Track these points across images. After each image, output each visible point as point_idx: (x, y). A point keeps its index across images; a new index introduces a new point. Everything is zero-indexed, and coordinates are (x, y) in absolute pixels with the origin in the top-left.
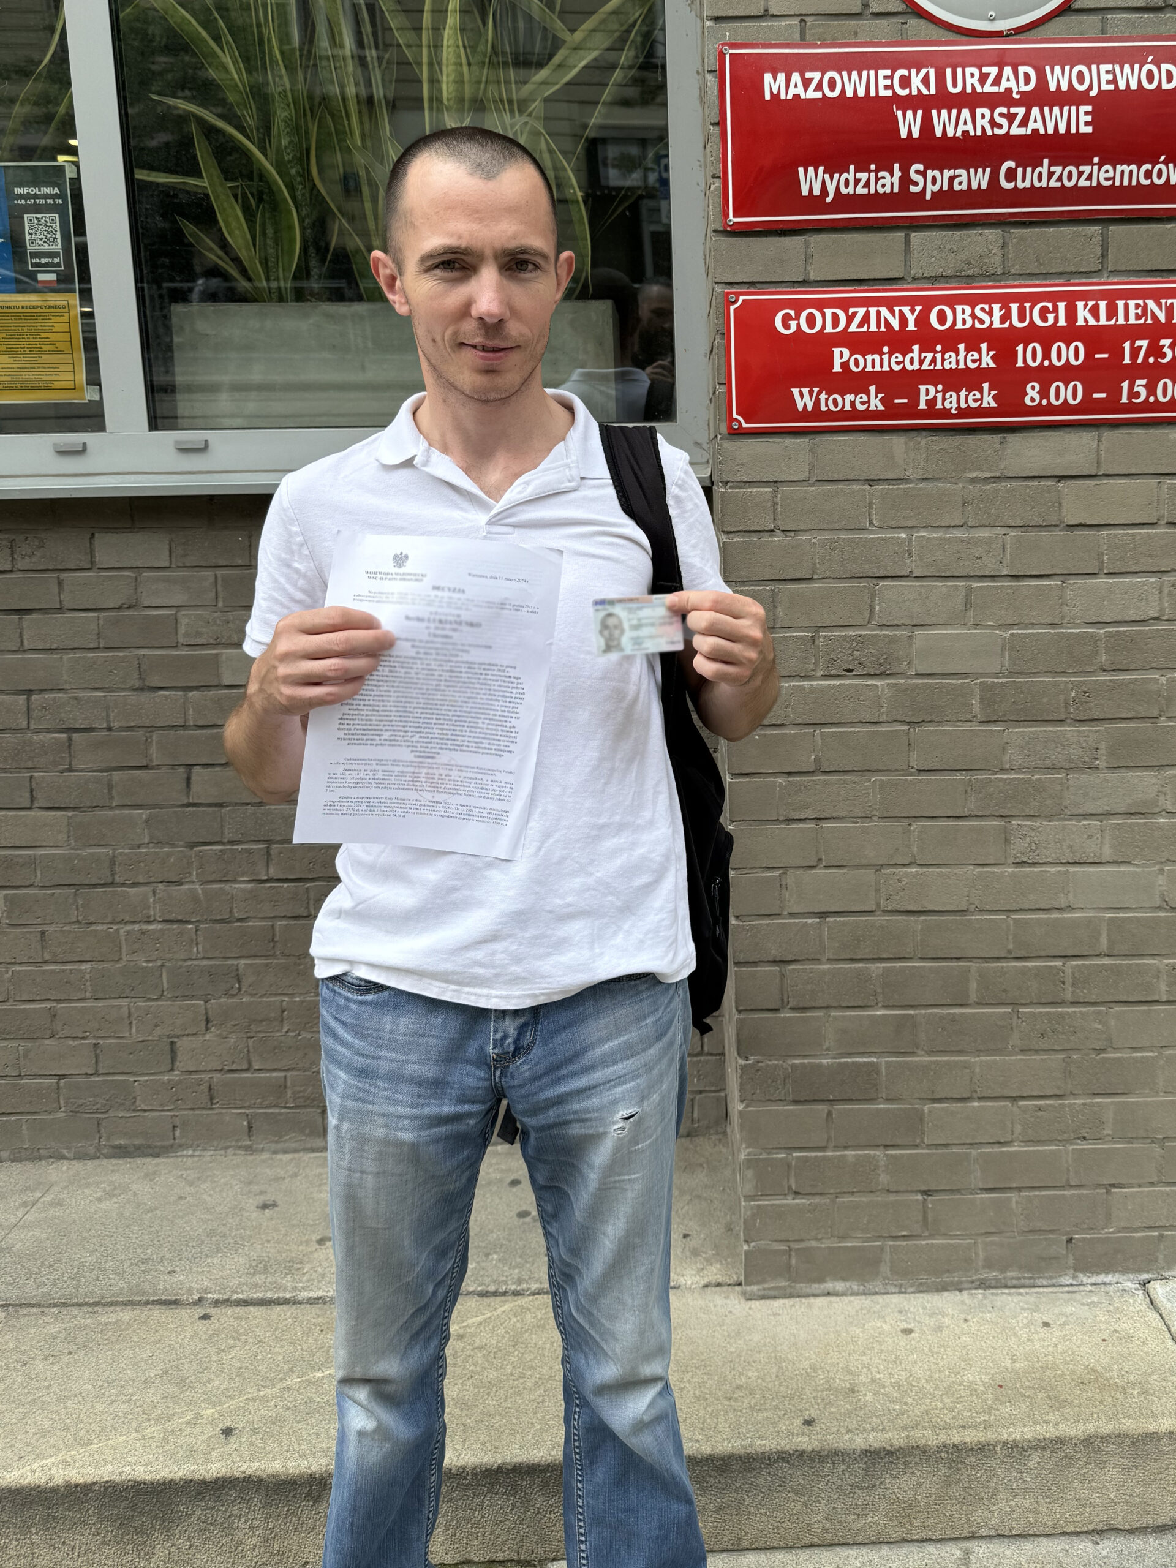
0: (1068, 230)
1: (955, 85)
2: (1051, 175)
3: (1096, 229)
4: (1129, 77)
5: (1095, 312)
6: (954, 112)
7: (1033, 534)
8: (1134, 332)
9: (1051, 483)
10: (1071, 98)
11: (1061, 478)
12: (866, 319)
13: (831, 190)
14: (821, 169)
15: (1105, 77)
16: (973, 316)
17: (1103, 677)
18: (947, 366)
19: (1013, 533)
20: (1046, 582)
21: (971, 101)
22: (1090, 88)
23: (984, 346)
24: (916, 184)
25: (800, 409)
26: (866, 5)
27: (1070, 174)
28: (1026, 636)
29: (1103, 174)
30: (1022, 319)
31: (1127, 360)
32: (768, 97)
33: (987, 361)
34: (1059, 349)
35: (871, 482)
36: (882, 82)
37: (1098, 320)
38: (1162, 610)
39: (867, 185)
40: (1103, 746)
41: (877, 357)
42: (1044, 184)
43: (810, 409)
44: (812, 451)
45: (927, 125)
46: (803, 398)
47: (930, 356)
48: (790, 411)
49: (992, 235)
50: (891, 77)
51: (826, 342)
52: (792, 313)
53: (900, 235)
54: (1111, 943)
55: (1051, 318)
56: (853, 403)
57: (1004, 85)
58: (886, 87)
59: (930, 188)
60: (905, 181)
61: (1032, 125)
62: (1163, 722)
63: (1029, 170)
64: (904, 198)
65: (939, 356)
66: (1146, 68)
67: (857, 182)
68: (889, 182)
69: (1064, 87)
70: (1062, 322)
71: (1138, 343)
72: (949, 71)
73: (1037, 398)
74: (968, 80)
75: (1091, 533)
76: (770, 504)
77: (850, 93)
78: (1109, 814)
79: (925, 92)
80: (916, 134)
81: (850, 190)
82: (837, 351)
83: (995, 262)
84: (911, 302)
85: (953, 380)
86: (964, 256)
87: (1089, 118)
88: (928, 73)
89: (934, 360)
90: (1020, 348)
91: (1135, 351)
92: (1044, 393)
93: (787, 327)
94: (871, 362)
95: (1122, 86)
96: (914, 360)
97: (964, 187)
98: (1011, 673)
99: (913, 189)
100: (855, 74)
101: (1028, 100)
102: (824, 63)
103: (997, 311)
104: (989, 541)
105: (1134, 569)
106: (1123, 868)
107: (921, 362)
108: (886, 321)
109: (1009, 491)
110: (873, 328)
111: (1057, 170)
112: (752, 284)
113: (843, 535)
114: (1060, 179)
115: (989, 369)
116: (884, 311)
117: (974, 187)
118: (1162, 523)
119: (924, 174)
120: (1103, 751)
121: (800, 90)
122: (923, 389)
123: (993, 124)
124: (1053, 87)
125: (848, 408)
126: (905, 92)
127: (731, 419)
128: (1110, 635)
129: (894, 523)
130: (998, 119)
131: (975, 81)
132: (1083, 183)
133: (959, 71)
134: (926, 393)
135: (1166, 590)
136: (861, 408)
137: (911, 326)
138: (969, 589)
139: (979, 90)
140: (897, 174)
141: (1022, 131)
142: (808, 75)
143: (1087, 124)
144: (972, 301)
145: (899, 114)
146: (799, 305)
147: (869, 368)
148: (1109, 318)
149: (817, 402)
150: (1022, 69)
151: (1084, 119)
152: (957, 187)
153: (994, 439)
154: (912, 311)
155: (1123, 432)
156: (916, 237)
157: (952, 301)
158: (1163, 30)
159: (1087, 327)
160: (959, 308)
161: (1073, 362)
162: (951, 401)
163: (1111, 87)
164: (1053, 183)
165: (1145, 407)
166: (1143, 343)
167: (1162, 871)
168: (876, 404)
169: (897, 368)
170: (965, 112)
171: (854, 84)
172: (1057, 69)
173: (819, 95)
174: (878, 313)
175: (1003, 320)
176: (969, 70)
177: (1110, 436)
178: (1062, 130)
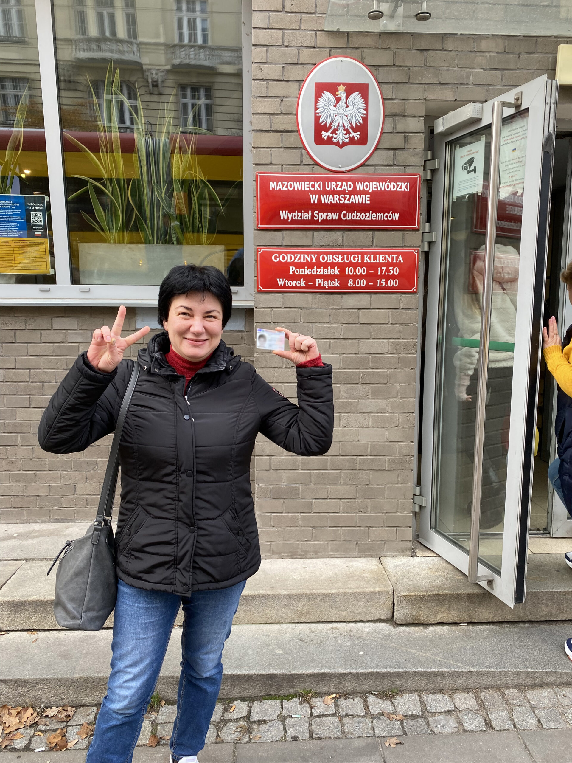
0: (362, 233)
1: (328, 187)
2: (357, 216)
3: (371, 233)
4: (382, 187)
5: (370, 258)
6: (328, 196)
7: (351, 326)
8: (381, 265)
9: (356, 310)
10: (364, 192)
11: (359, 309)
12: (300, 258)
13: (290, 218)
14: (287, 211)
15: (374, 186)
16: (333, 258)
17: (370, 370)
18: (325, 273)
19: (344, 325)
20: (354, 341)
21: (333, 192)
22: (369, 189)
23: (336, 268)
24: (316, 217)
25: (280, 285)
26: (302, 162)
27: (363, 217)
28: (347, 357)
29: (373, 216)
30: (348, 260)
31: (379, 273)
32: (271, 189)
33: (337, 272)
34: (359, 269)
35: (301, 308)
36: (306, 186)
37: (370, 260)
38: (389, 350)
39: (301, 217)
40: (370, 391)
41: (303, 270)
42: (355, 218)
43: (282, 285)
44: (283, 298)
45: (319, 199)
46: (281, 282)
47: (319, 270)
48: (276, 285)
49: (339, 233)
50: (309, 184)
51: (287, 265)
52: (278, 255)
53: (311, 232)
54: (371, 452)
55: (356, 259)
56: (296, 284)
57: (343, 188)
58: (307, 187)
59: (320, 219)
60: (313, 216)
61: (351, 201)
62: (388, 385)
63: (350, 214)
64: (312, 221)
65: (322, 270)
66: (387, 184)
67: (298, 216)
68: (307, 216)
69: (362, 189)
70: (360, 261)
71: (383, 268)
72: (326, 183)
73: (352, 284)
74: (332, 186)
75: (368, 326)
76: (269, 314)
77: (296, 189)
78: (371, 412)
79: (319, 189)
80: (316, 202)
81: (296, 218)
82: (291, 267)
83: (340, 242)
84: (314, 253)
85: (327, 278)
86: (330, 239)
87: (369, 199)
88: (320, 184)
89: (321, 271)
90: (347, 269)
91: (382, 271)
92: (354, 283)
93: (276, 259)
94: (301, 271)
95: (379, 189)
96: (315, 271)
97: (331, 218)
98: (342, 369)
99: (315, 218)
100: (298, 183)
101: (350, 193)
102: (288, 179)
103: (340, 257)
104: (337, 328)
105: (380, 337)
106: (375, 429)
107: (317, 272)
108: (306, 259)
109: (343, 312)
110: (302, 261)
111: (359, 214)
112: (266, 246)
113: (292, 325)
114: (360, 217)
115: (337, 275)
116: (306, 256)
117: (334, 219)
118: (390, 323)
119: (318, 214)
120: (370, 393)
121: (281, 187)
122: (317, 280)
123: (339, 200)
124: (358, 189)
125: (294, 285)
126: (313, 189)
127: (258, 288)
128: (372, 358)
129: (308, 321)
130: (341, 198)
131: (334, 186)
132: (367, 219)
133: (330, 183)
134: (318, 281)
135: (390, 344)
136: (298, 285)
137: (314, 261)
138: (330, 342)
139: (335, 189)
140: (310, 214)
141: (348, 202)
142: (284, 183)
143: (368, 201)
144: (333, 254)
145: (311, 196)
146: (280, 253)
147: (301, 273)
148: (374, 260)
149: (285, 283)
150: (349, 183)
151: (367, 199)
152: (328, 219)
153: (339, 296)
154: (314, 256)
155: (378, 295)
156: (316, 233)
157: (326, 254)
158: (393, 172)
159: (367, 263)
160: (329, 256)
161: (363, 273)
162: (326, 284)
163: (376, 189)
164: (358, 218)
165: (385, 288)
166: (384, 268)
167: (387, 430)
168: (303, 284)
169: (309, 273)
170: (331, 196)
171: (297, 186)
172: (360, 183)
173: (287, 189)
174: (304, 256)
175: (342, 260)
176: (333, 183)
177: (374, 296)
178: (360, 202)
